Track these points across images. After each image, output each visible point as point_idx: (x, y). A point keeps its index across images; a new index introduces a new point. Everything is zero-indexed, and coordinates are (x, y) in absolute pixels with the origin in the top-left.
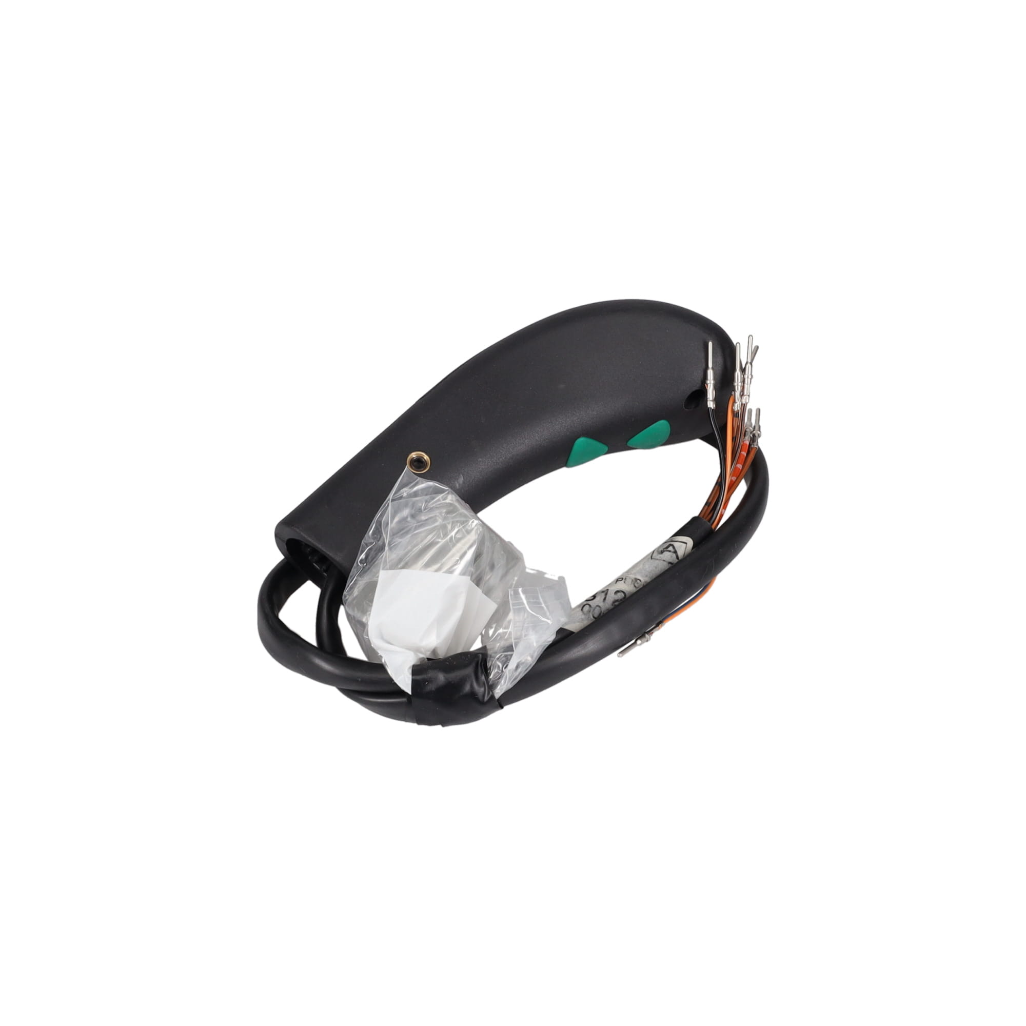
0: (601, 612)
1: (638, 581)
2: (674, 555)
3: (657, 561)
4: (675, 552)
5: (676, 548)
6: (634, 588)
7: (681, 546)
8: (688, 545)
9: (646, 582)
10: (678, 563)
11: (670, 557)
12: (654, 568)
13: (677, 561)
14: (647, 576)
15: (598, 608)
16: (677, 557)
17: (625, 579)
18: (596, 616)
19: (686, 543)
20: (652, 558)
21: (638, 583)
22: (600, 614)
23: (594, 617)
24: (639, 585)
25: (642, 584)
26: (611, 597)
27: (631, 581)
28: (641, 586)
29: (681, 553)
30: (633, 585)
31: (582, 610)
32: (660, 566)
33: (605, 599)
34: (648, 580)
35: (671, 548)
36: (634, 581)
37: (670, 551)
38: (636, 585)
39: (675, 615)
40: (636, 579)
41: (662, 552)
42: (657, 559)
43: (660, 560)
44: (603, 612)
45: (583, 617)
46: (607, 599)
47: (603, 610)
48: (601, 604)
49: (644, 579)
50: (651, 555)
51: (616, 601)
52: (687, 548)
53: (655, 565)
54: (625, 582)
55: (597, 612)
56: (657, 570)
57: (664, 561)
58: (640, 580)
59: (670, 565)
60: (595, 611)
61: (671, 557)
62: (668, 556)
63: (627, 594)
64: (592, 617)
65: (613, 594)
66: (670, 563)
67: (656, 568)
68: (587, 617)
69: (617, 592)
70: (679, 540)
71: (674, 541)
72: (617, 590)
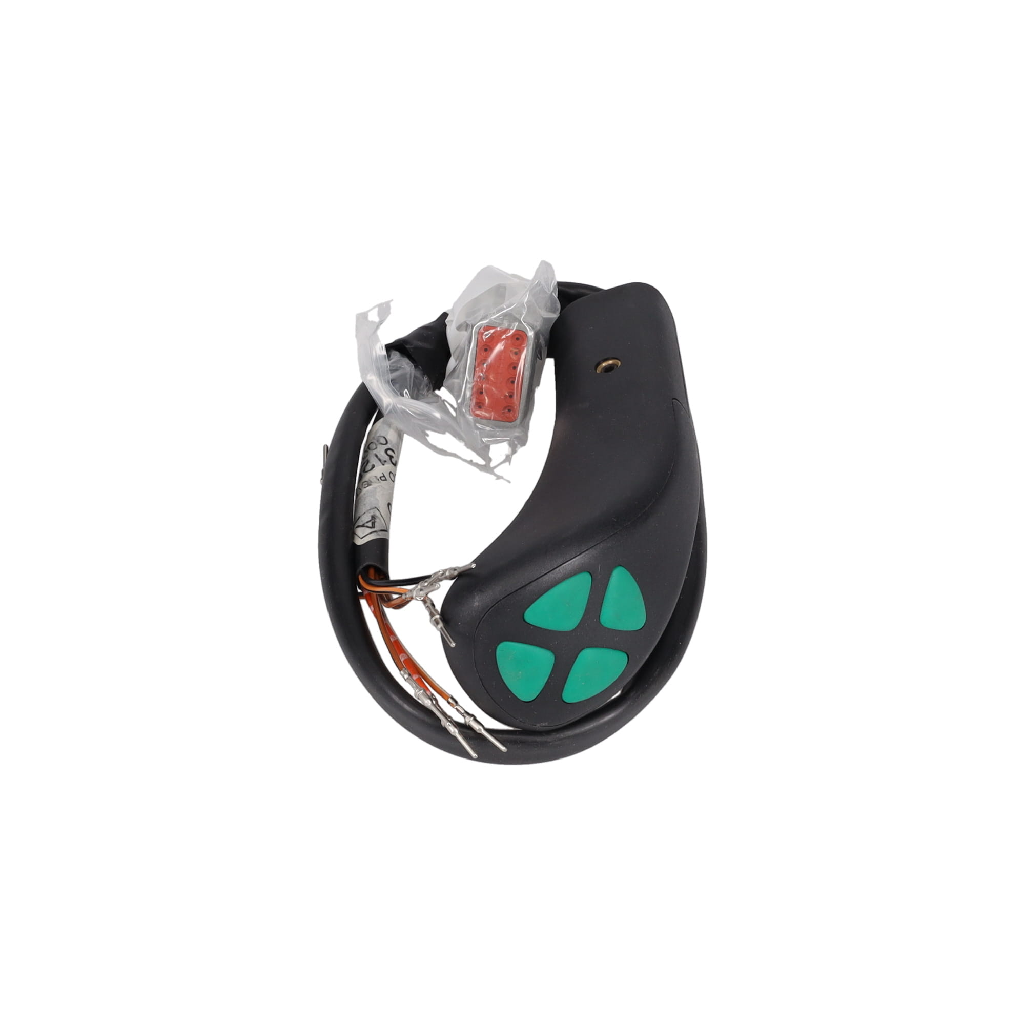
0: (370, 450)
2: (361, 524)
3: (369, 508)
4: (363, 526)
5: (366, 528)
6: (365, 480)
7: (363, 533)
8: (360, 539)
9: (361, 491)
10: (354, 525)
11: (364, 519)
12: (365, 503)
13: (356, 524)
14: (365, 494)
15: (375, 448)
16: (358, 526)
17: (378, 480)
19: (362, 538)
20: (376, 508)
21: (365, 485)
23: (371, 443)
26: (373, 462)
27: (372, 481)
28: (361, 485)
29: (359, 530)
31: (385, 438)
32: (363, 508)
33: (377, 457)
34: (360, 493)
35: (370, 524)
36: (370, 483)
37: (367, 522)
38: (366, 483)
40: (369, 485)
41: (374, 517)
42: (370, 510)
43: (368, 511)
45: (378, 435)
47: (370, 452)
48: (375, 452)
49: (364, 490)
51: (367, 462)
52: (357, 538)
53: (367, 505)
54: (376, 477)
55: (372, 446)
56: (362, 505)
57: (364, 513)
58: (366, 487)
59: (357, 518)
60: (374, 445)
61: (362, 521)
62: (366, 519)
63: (365, 472)
64: (372, 441)
65: (375, 464)
66: (359, 517)
67: (365, 505)
68: (375, 437)
69: (373, 467)
70: (369, 535)
71: (371, 533)
72: (374, 469)
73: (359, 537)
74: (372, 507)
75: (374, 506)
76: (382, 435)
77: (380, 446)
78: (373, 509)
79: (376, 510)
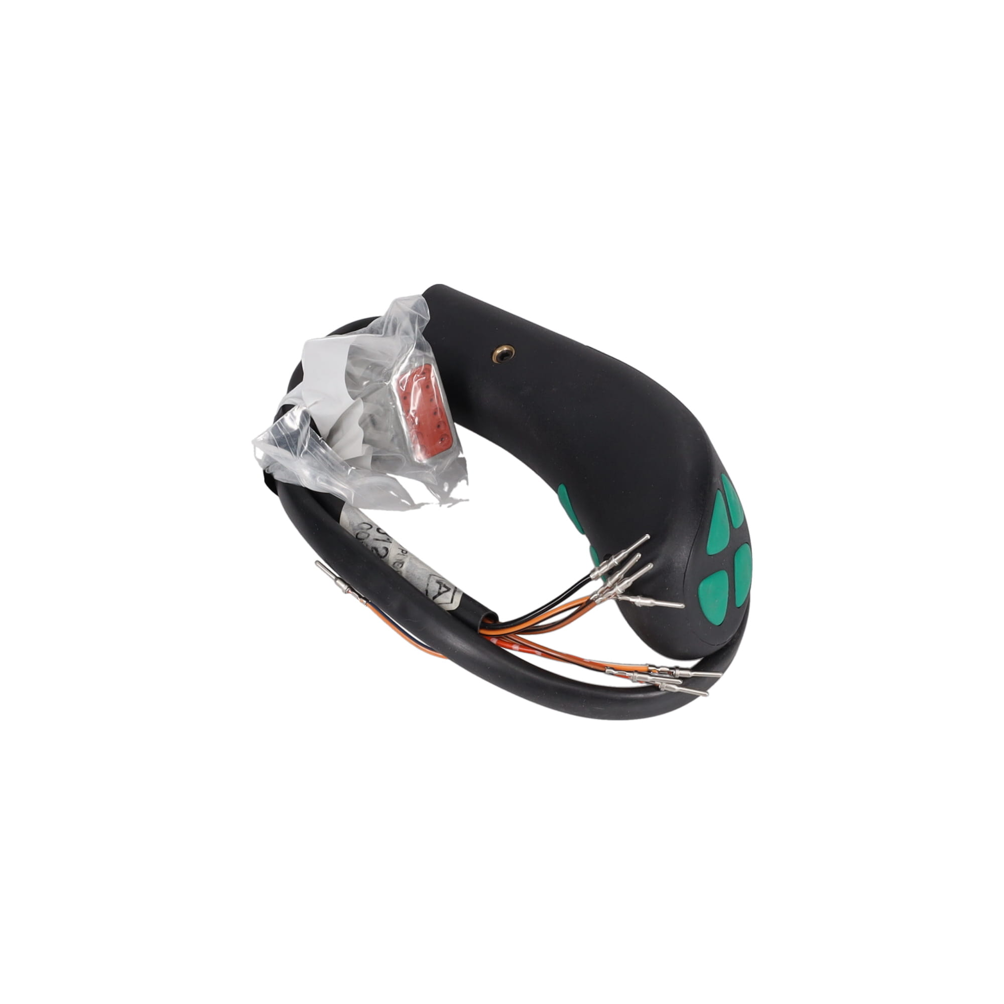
0: (363, 539)
1: (401, 565)
2: (436, 594)
3: (427, 579)
4: (440, 594)
5: (444, 594)
6: (392, 563)
7: (448, 598)
8: (451, 605)
9: (401, 573)
10: (429, 600)
11: (433, 589)
12: (418, 577)
13: (431, 598)
14: (407, 572)
15: (367, 535)
16: (435, 597)
17: (404, 555)
18: (359, 536)
19: (452, 602)
20: (430, 575)
21: (398, 565)
22: (361, 539)
23: (357, 534)
24: (397, 568)
25: (399, 570)
26: (380, 546)
27: (401, 559)
28: (396, 570)
29: (440, 599)
30: (395, 561)
31: (362, 521)
32: (421, 582)
33: (377, 540)
34: (404, 575)
35: (443, 589)
36: (401, 561)
37: (440, 588)
38: (396, 564)
39: (380, 614)
40: (402, 564)
41: (438, 582)
42: (429, 580)
43: (429, 582)
44: (364, 541)
45: (356, 525)
46: (378, 541)
47: (367, 541)
48: (371, 537)
49: (404, 570)
50: (434, 574)
51: (376, 549)
52: (446, 605)
53: (421, 578)
54: (399, 554)
55: (362, 536)
56: (417, 580)
57: (428, 585)
58: (402, 566)
59: (425, 592)
60: (363, 534)
61: (434, 591)
62: (434, 588)
63: (385, 558)
64: (357, 532)
65: (384, 547)
66: (427, 591)
67: (418, 579)
68: (356, 528)
69: (387, 549)
70: (455, 597)
71: (454, 594)
72: (389, 549)
73: (448, 603)
74: (428, 577)
75: (428, 574)
76: (360, 522)
77: (370, 531)
78: (430, 577)
79: (432, 576)
